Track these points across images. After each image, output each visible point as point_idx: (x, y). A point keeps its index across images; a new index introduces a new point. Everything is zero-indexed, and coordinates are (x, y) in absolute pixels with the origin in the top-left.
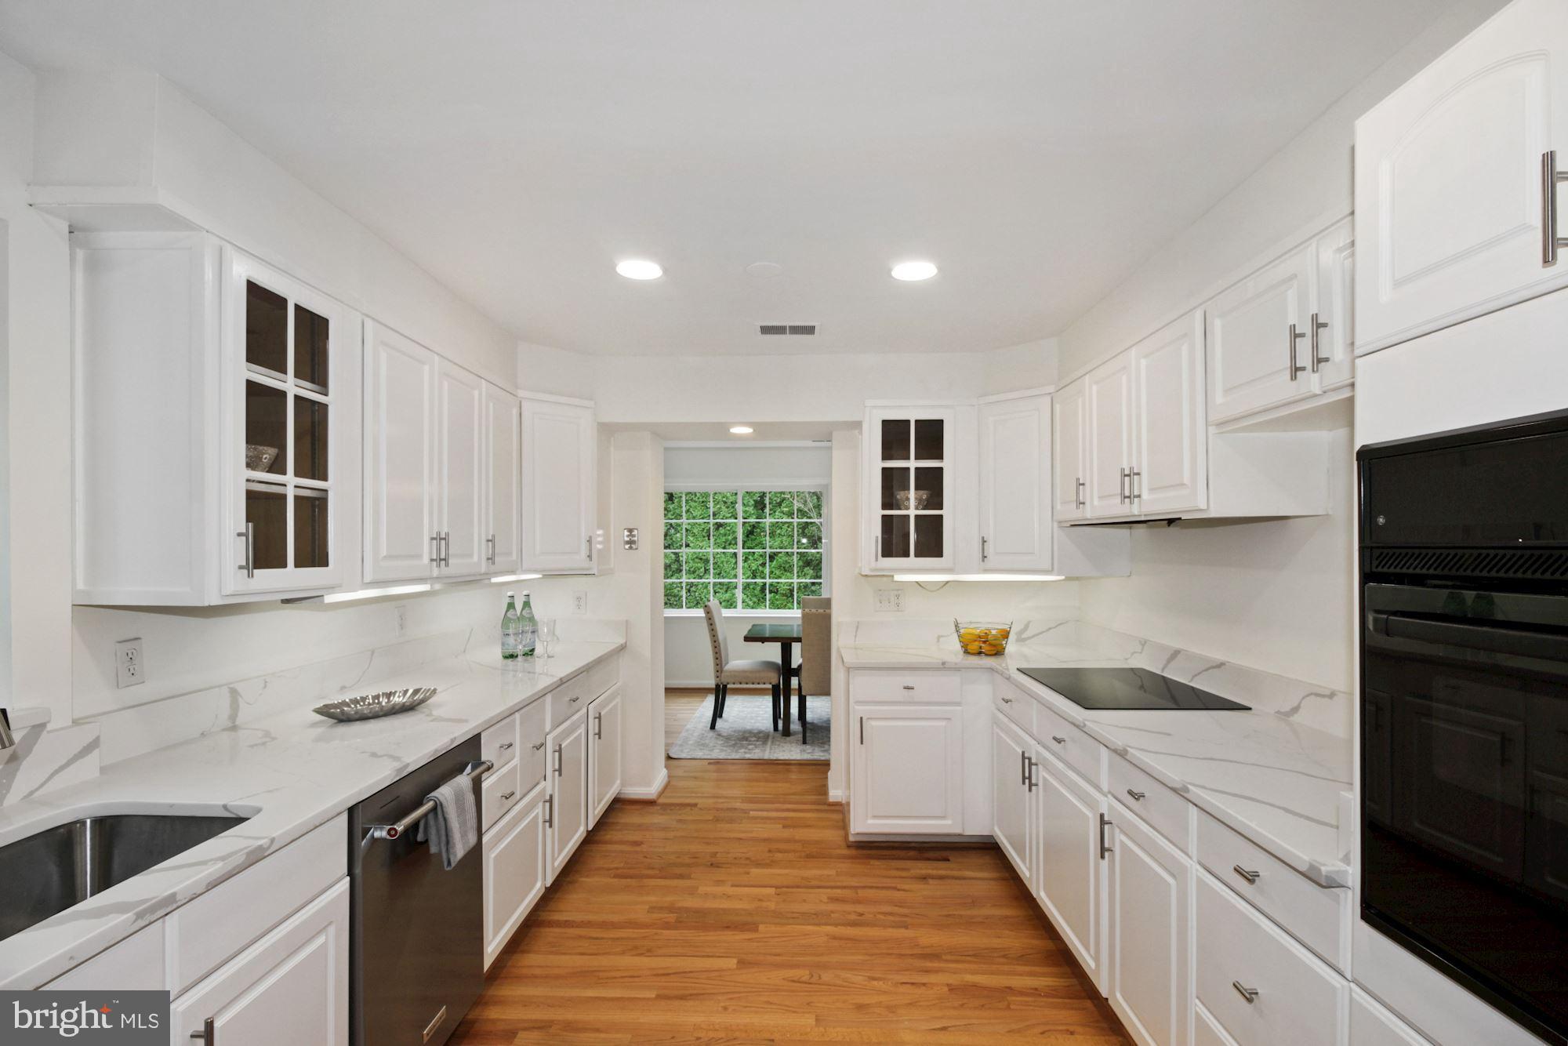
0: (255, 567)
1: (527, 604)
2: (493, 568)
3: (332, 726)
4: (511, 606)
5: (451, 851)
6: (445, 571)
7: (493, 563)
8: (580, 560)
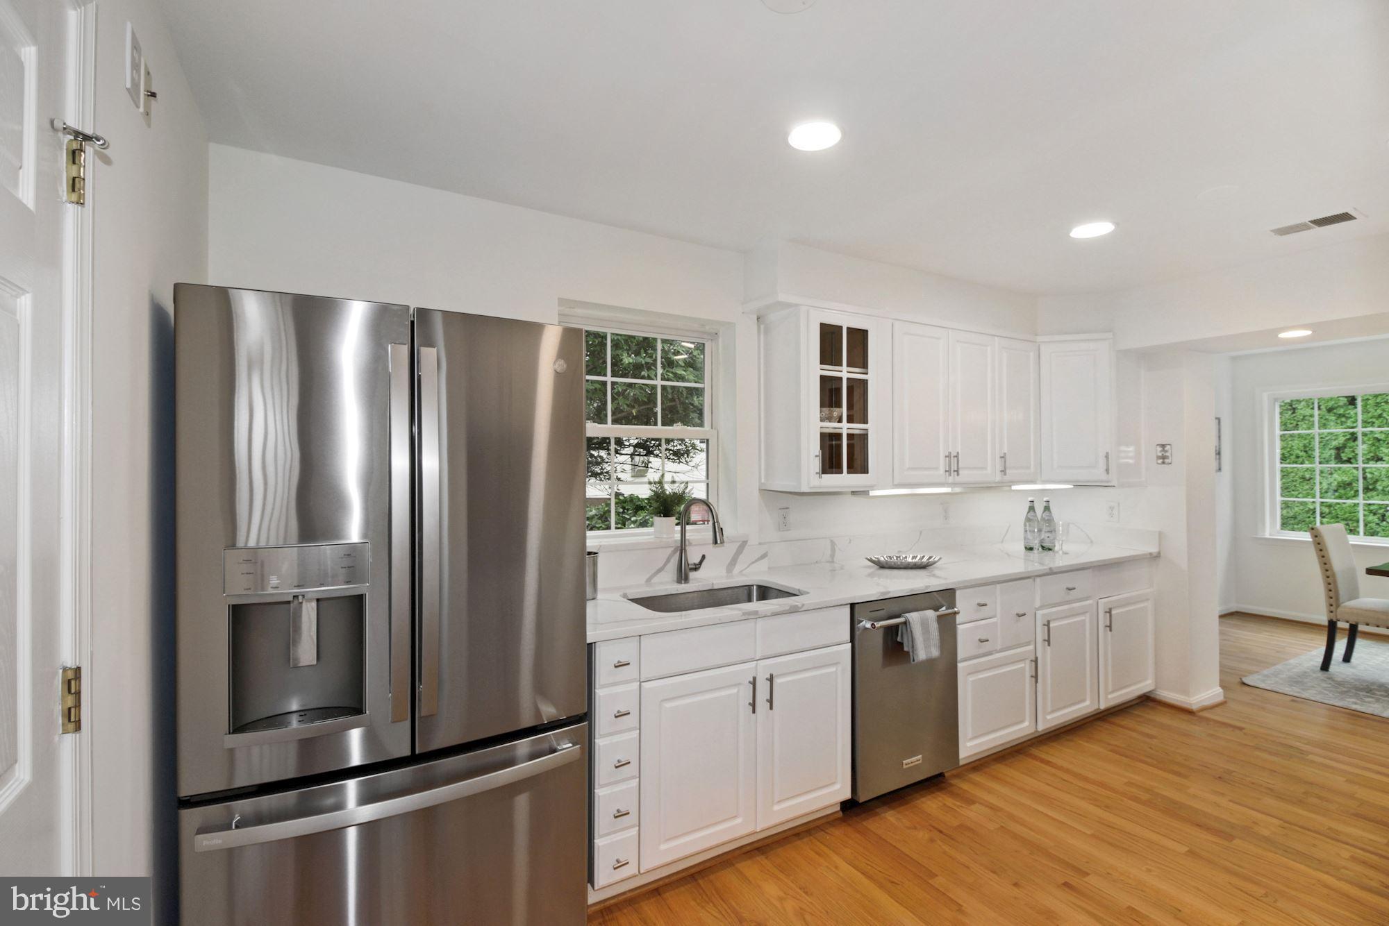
0: (823, 473)
1: (1047, 508)
2: (1007, 478)
3: (878, 569)
4: (1032, 509)
5: (915, 652)
6: (958, 479)
7: (1005, 474)
8: (1099, 474)
